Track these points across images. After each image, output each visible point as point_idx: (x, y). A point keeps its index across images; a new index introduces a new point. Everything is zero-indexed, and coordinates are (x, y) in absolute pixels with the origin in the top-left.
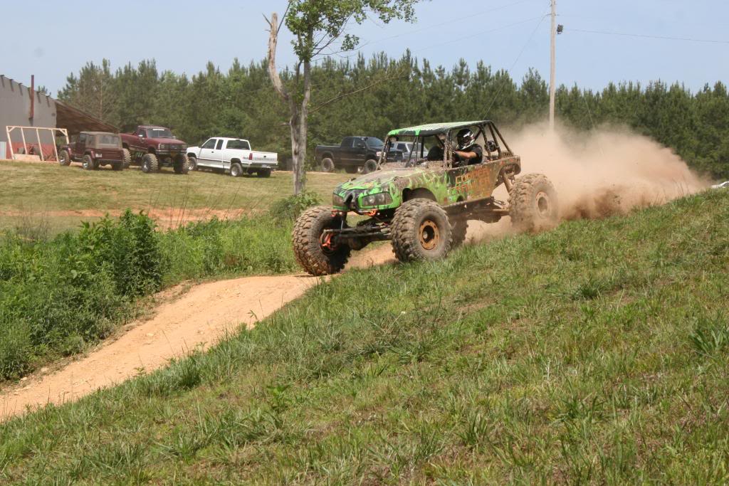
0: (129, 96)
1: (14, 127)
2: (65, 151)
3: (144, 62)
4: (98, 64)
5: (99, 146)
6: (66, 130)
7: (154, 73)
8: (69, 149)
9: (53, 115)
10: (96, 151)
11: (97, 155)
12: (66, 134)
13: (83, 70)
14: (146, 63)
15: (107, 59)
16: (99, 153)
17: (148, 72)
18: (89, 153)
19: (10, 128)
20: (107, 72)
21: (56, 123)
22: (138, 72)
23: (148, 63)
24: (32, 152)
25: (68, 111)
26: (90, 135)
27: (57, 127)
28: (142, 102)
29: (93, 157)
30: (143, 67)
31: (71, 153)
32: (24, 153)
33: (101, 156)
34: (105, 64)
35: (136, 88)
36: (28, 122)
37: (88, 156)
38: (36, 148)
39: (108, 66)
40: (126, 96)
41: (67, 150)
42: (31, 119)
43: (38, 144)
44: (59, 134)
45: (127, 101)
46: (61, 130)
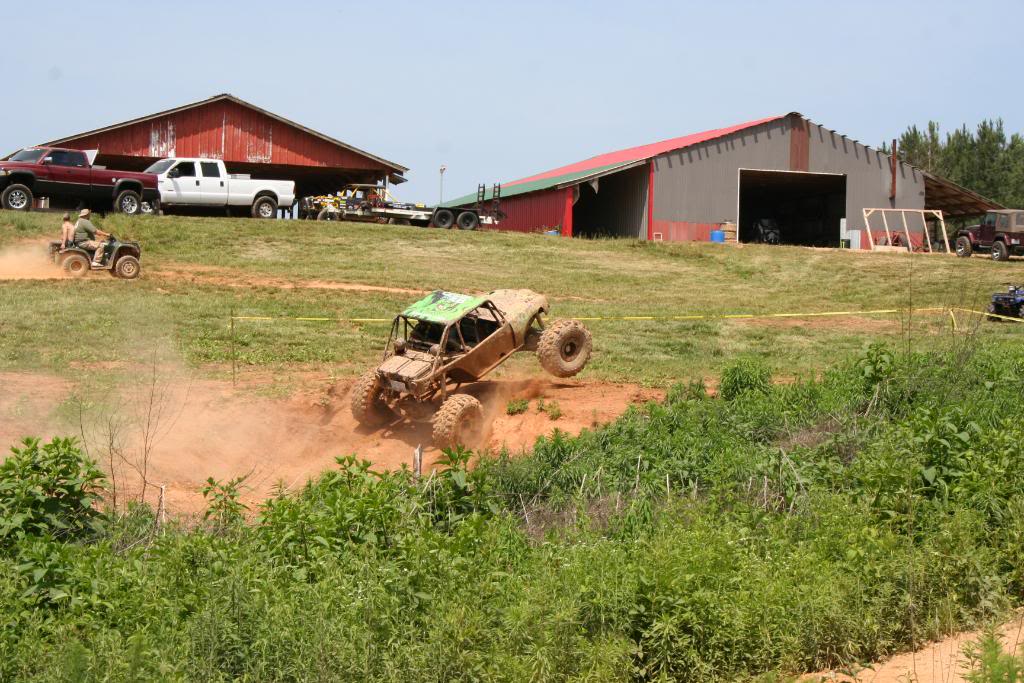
0: (966, 171)
1: (873, 210)
2: (965, 237)
3: (984, 123)
4: (923, 130)
5: (1015, 228)
6: (940, 211)
7: (1000, 138)
8: (970, 234)
9: (921, 193)
10: (1011, 235)
11: (1013, 241)
12: (941, 217)
13: (903, 137)
14: (988, 124)
15: (934, 121)
16: (1016, 239)
17: (990, 137)
18: (1002, 239)
19: (867, 211)
20: (934, 139)
21: (924, 204)
22: (976, 137)
23: (991, 124)
24: (897, 242)
25: (940, 187)
26: (1001, 214)
27: (926, 208)
28: (984, 179)
29: (1008, 244)
30: (984, 132)
31: (973, 240)
32: (886, 244)
33: (1018, 242)
34: (932, 129)
35: (976, 159)
36: (889, 202)
37: (1001, 243)
38: (902, 236)
39: (936, 131)
40: (963, 171)
41: (967, 235)
42: (892, 199)
43: (904, 233)
44: (930, 218)
45: (962, 178)
46: (934, 212)
